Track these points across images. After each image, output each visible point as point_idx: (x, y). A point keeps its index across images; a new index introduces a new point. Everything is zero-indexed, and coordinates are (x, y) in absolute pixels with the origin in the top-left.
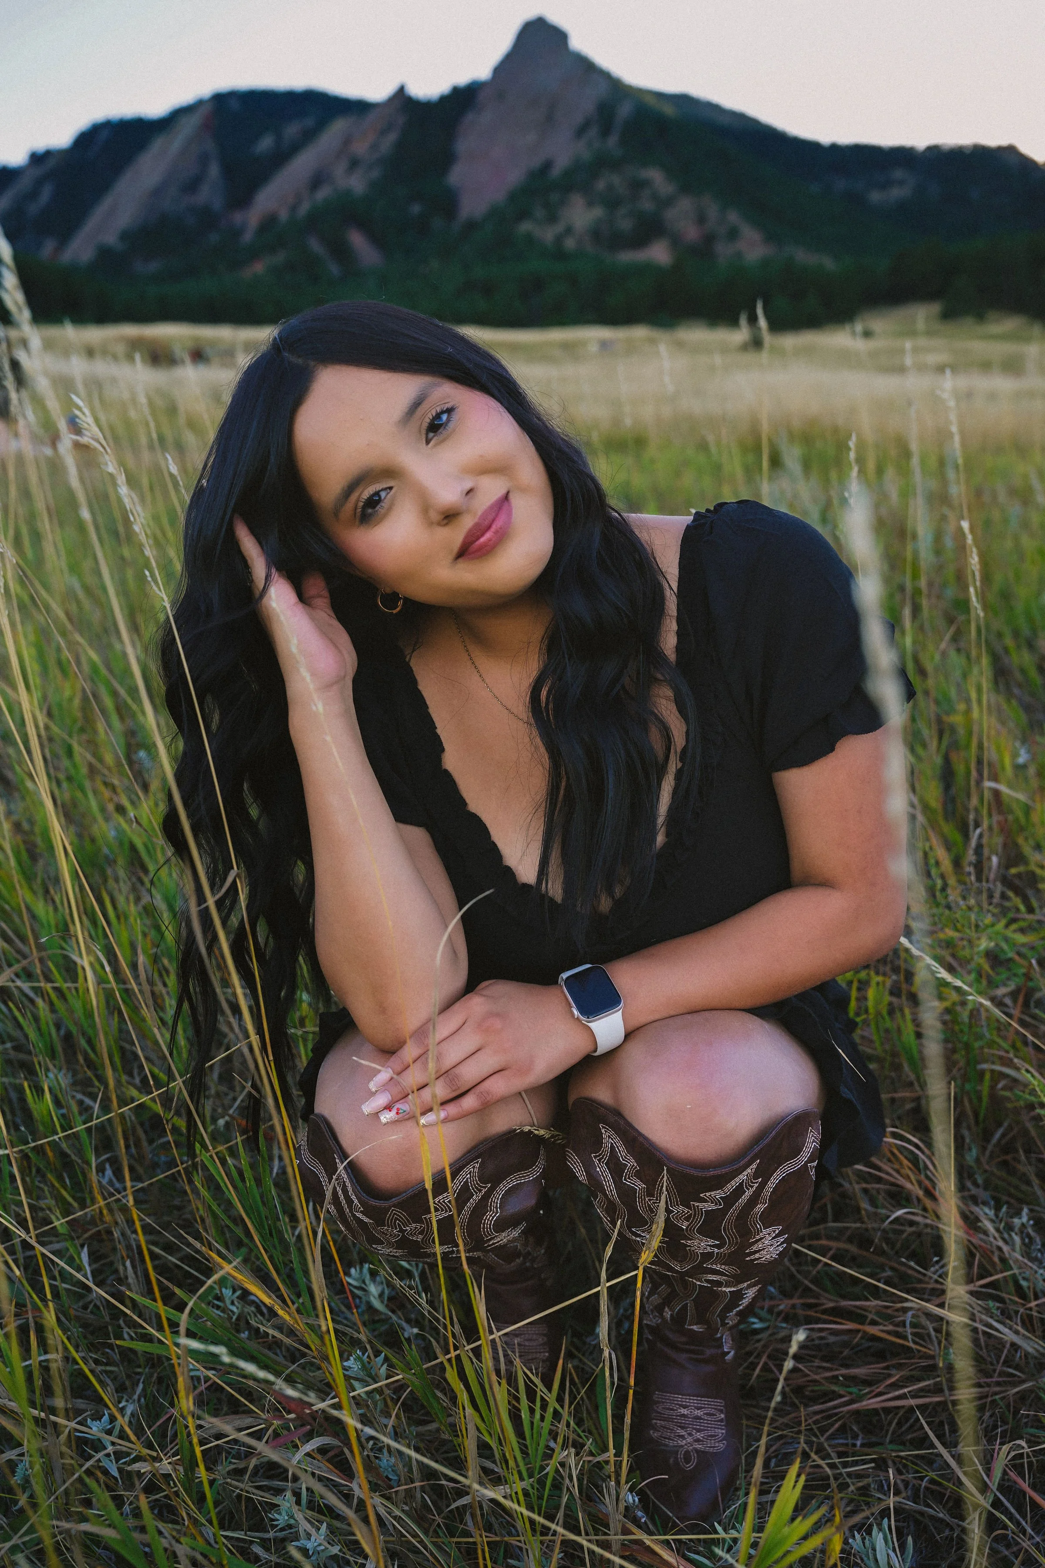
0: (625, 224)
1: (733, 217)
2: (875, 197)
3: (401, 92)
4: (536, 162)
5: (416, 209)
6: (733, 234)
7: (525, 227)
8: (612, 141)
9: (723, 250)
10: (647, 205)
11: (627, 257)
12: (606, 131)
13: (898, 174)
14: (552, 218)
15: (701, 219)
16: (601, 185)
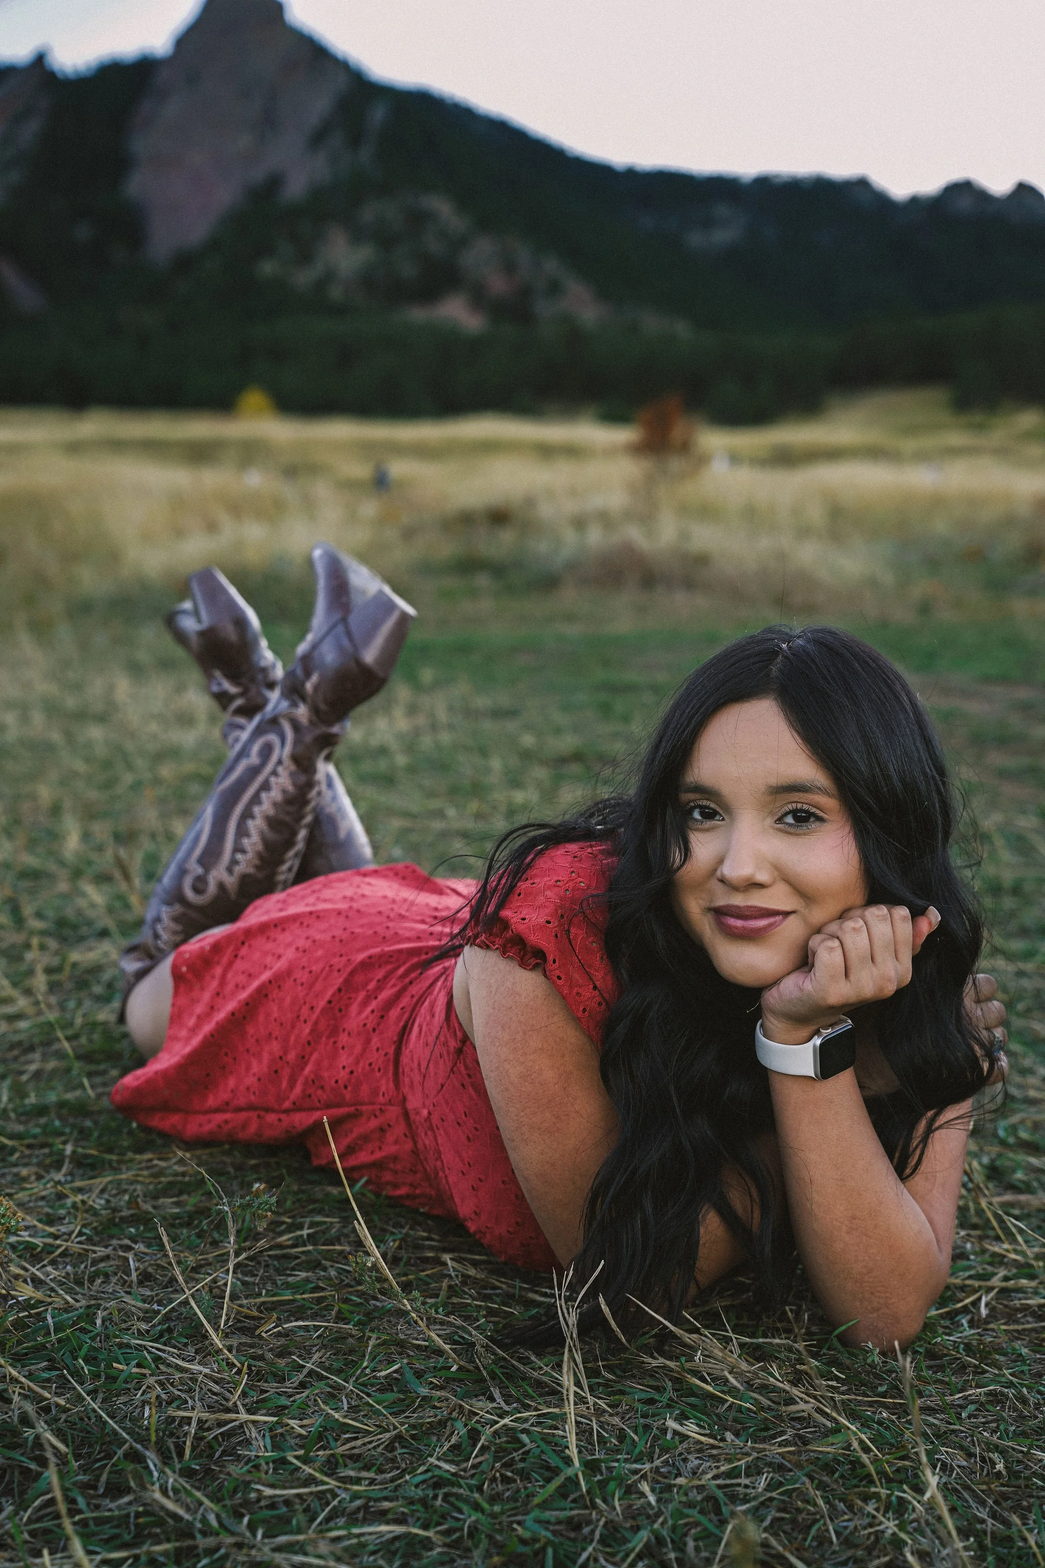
0: (408, 270)
1: (552, 266)
2: (696, 239)
3: (40, 60)
4: (258, 174)
5: (83, 232)
6: (555, 289)
7: (268, 268)
8: (366, 154)
9: (544, 309)
10: (434, 246)
11: (418, 315)
12: (355, 140)
13: (722, 210)
14: (305, 257)
15: (509, 267)
16: (369, 213)
